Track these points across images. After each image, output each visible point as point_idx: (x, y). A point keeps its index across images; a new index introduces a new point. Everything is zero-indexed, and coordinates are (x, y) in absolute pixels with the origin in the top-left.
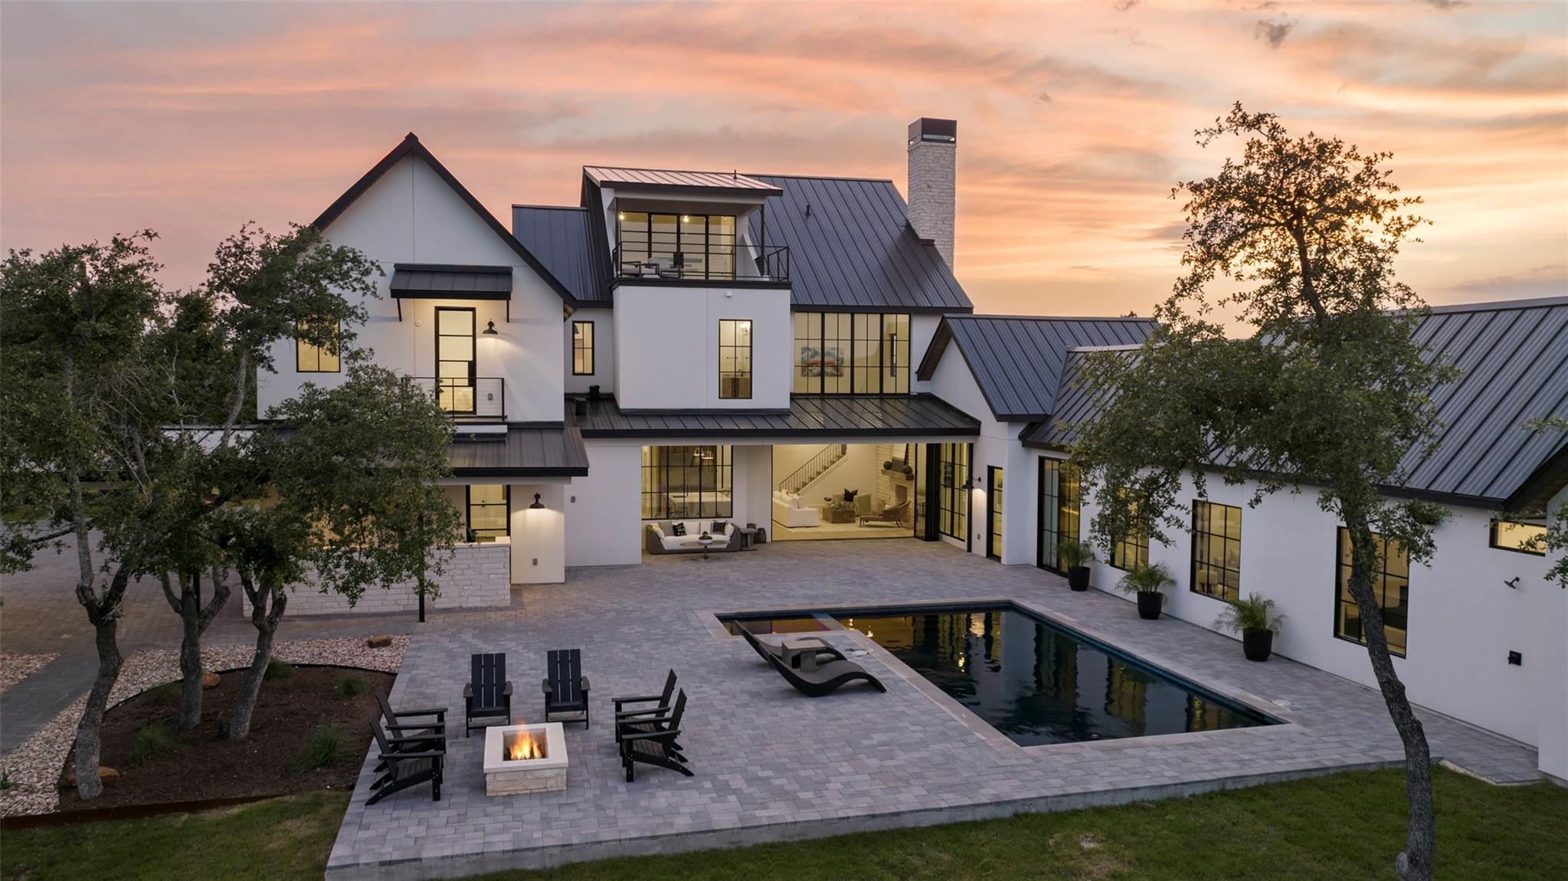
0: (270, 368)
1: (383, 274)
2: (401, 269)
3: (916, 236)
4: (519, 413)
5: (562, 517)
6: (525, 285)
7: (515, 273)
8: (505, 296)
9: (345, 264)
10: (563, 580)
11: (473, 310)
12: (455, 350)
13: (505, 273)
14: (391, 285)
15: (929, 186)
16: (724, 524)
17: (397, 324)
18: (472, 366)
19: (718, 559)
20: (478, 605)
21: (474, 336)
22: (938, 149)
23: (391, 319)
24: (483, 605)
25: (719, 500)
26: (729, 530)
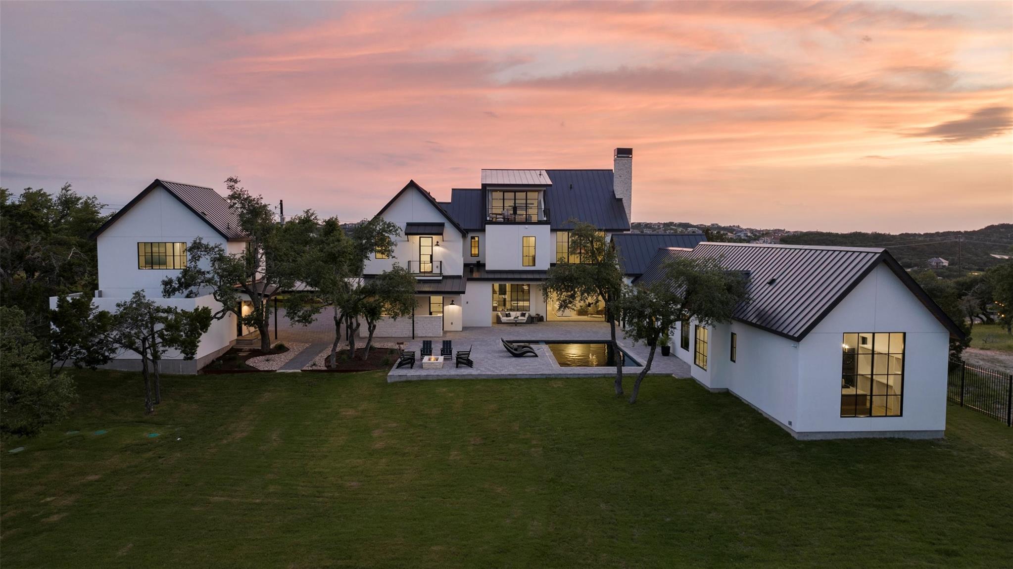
0: (369, 259)
1: (402, 230)
2: (409, 224)
3: (615, 197)
4: (447, 272)
5: (461, 308)
6: (449, 230)
7: (446, 224)
8: (441, 234)
9: (390, 228)
10: (461, 330)
11: (432, 237)
12: (426, 251)
13: (442, 225)
14: (405, 231)
15: (620, 176)
16: (525, 314)
17: (407, 242)
18: (431, 256)
19: (521, 326)
20: (432, 336)
21: (432, 246)
22: (625, 160)
23: (405, 241)
24: (433, 336)
25: (525, 305)
26: (527, 315)
